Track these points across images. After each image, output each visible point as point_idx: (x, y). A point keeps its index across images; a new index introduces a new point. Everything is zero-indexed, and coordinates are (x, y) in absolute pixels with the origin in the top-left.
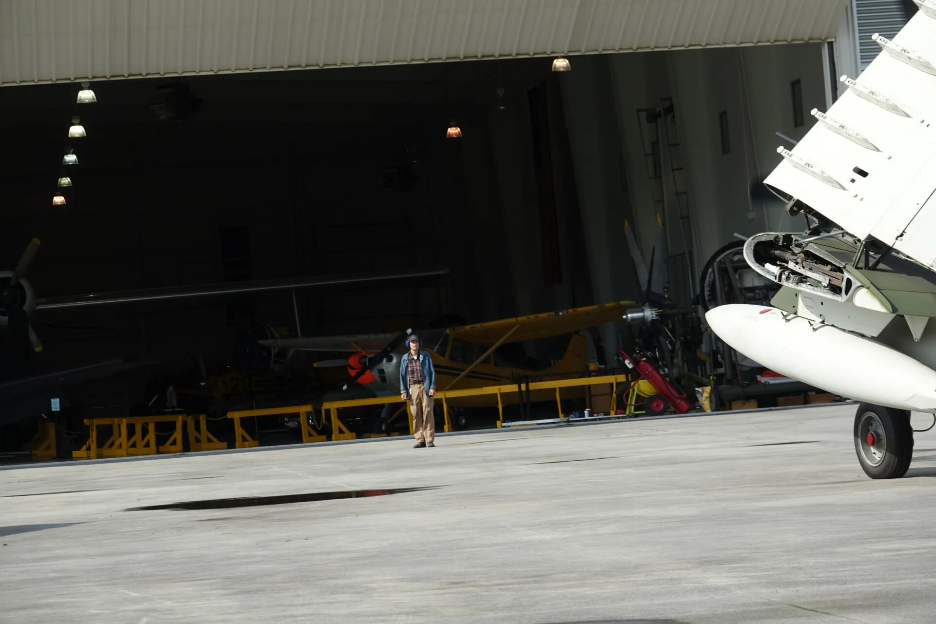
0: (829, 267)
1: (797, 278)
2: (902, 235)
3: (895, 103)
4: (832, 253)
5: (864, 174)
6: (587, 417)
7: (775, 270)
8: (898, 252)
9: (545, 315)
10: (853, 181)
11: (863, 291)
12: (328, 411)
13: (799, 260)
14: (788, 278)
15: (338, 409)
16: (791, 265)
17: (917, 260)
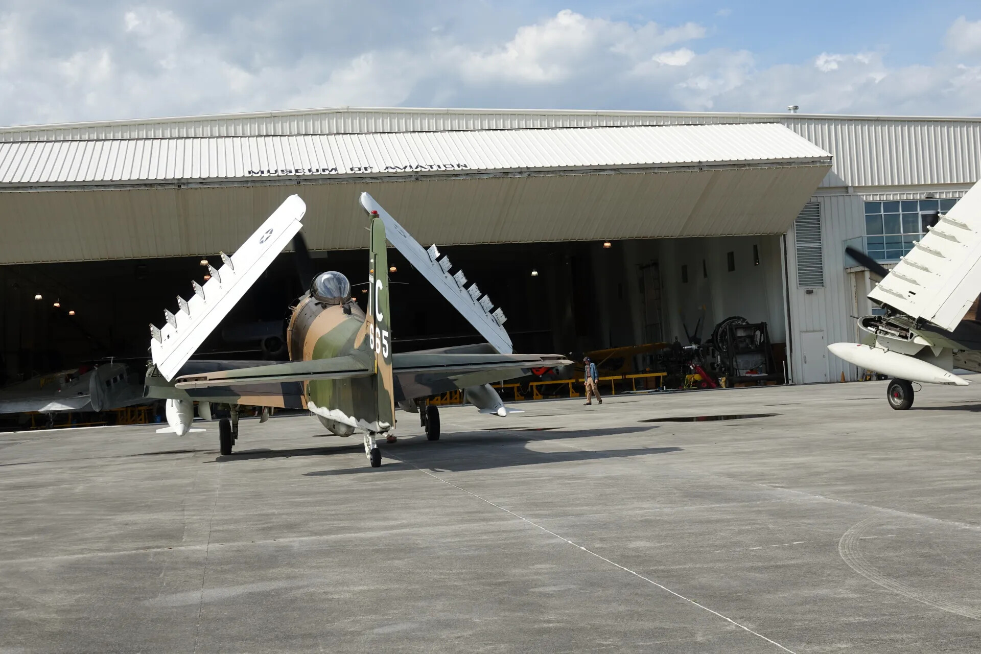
0: (898, 329)
1: (884, 332)
2: (934, 317)
3: (926, 267)
4: (902, 323)
5: (914, 294)
6: (665, 389)
7: (874, 330)
8: (932, 323)
9: (628, 347)
10: (909, 296)
11: (919, 337)
12: (532, 386)
13: (884, 326)
14: (880, 333)
15: (537, 386)
16: (880, 328)
17: (941, 326)
